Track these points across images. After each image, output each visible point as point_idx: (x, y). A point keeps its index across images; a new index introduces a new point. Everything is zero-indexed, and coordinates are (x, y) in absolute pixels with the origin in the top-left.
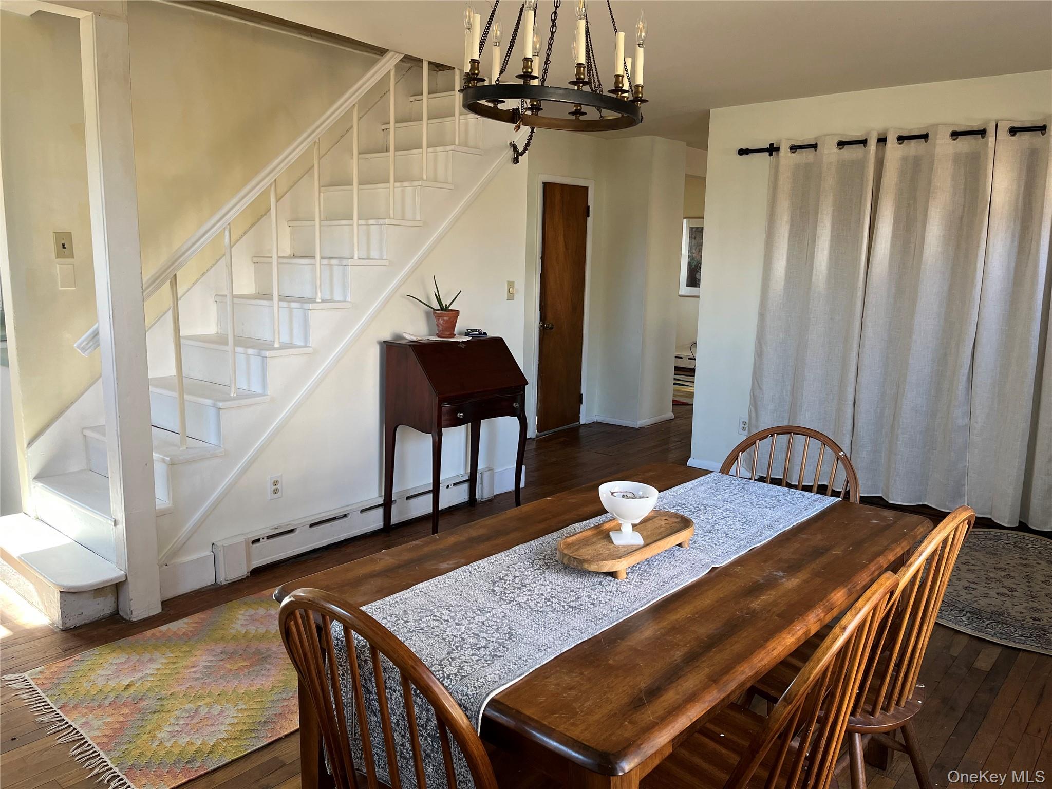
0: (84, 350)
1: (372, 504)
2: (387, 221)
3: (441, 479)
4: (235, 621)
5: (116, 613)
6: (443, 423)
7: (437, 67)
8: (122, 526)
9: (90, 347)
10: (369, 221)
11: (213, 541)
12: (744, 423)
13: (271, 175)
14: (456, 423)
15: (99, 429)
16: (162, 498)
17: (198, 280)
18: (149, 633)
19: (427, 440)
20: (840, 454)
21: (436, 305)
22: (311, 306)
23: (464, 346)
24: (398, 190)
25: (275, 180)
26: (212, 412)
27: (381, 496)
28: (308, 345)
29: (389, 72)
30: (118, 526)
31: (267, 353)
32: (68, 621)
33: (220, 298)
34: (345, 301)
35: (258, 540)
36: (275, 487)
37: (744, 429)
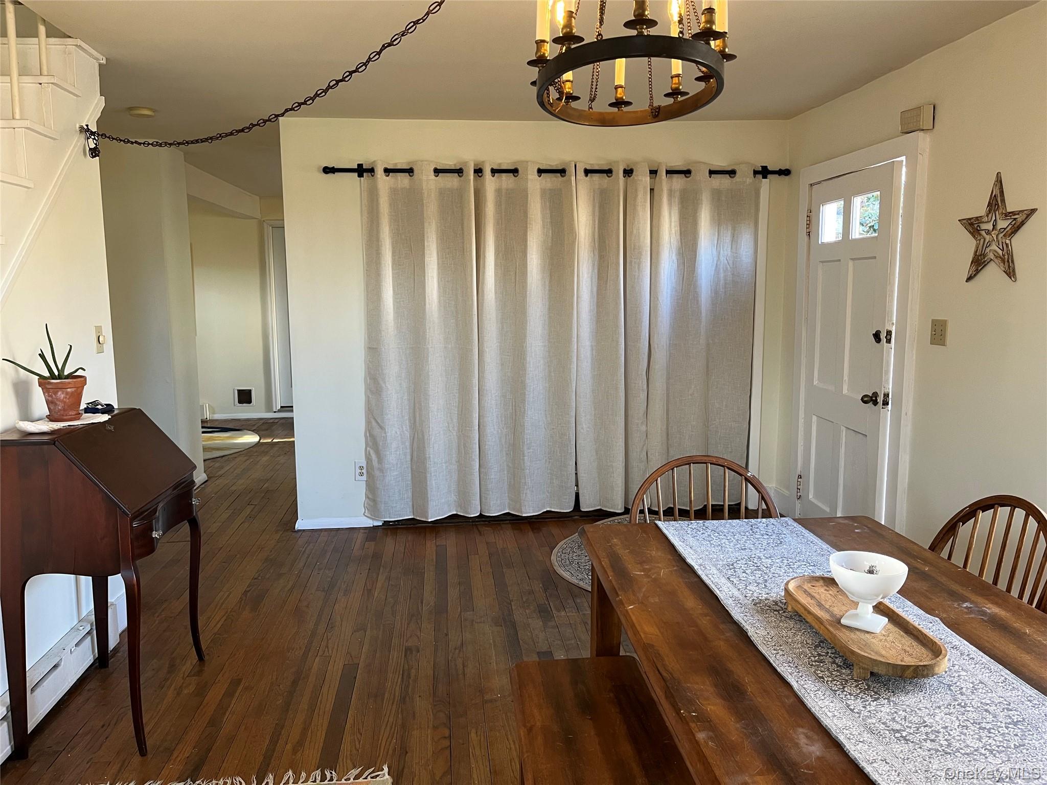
12: (361, 468)
20: (748, 475)
23: (112, 428)
37: (361, 474)
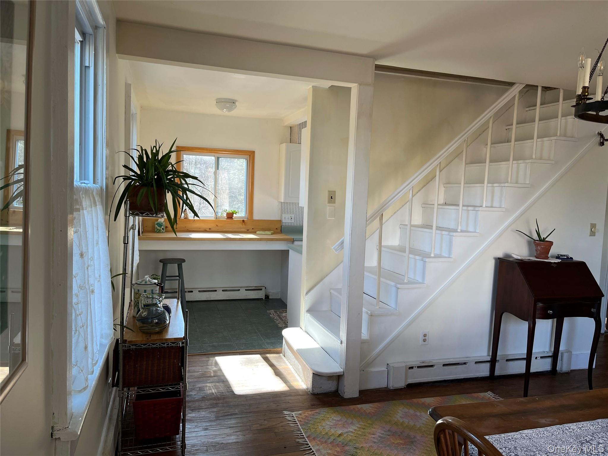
0: (336, 250)
1: (483, 359)
2: (506, 185)
3: (533, 352)
4: (396, 413)
5: (337, 391)
6: (537, 316)
7: (546, 89)
8: (344, 345)
9: (339, 249)
10: (494, 184)
11: (388, 363)
13: (438, 160)
14: (546, 317)
15: (339, 291)
16: (365, 334)
17: (392, 216)
18: (352, 407)
19: (525, 326)
21: (535, 237)
22: (454, 234)
23: (555, 265)
24: (515, 166)
25: (440, 162)
26: (394, 289)
27: (488, 355)
28: (450, 257)
29: (515, 96)
30: (342, 344)
31: (427, 260)
32: (315, 389)
33: (403, 226)
34: (475, 232)
35: (412, 368)
36: (425, 338)
